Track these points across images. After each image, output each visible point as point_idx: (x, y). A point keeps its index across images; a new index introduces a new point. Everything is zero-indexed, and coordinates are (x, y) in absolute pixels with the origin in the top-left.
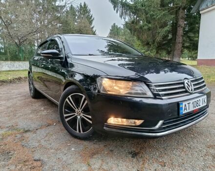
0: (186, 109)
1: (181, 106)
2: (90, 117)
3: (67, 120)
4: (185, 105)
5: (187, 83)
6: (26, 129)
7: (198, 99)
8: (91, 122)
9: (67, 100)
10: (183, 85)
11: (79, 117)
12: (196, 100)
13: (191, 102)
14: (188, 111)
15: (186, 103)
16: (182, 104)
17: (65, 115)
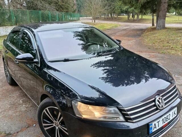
0: (156, 127)
1: (150, 127)
2: (66, 129)
3: (46, 129)
4: (155, 124)
5: (158, 101)
6: (7, 132)
7: (168, 114)
8: (67, 133)
9: (44, 111)
10: (154, 103)
11: (57, 128)
12: (166, 116)
13: (161, 119)
14: (158, 128)
15: (156, 122)
16: (152, 124)
17: (44, 125)
